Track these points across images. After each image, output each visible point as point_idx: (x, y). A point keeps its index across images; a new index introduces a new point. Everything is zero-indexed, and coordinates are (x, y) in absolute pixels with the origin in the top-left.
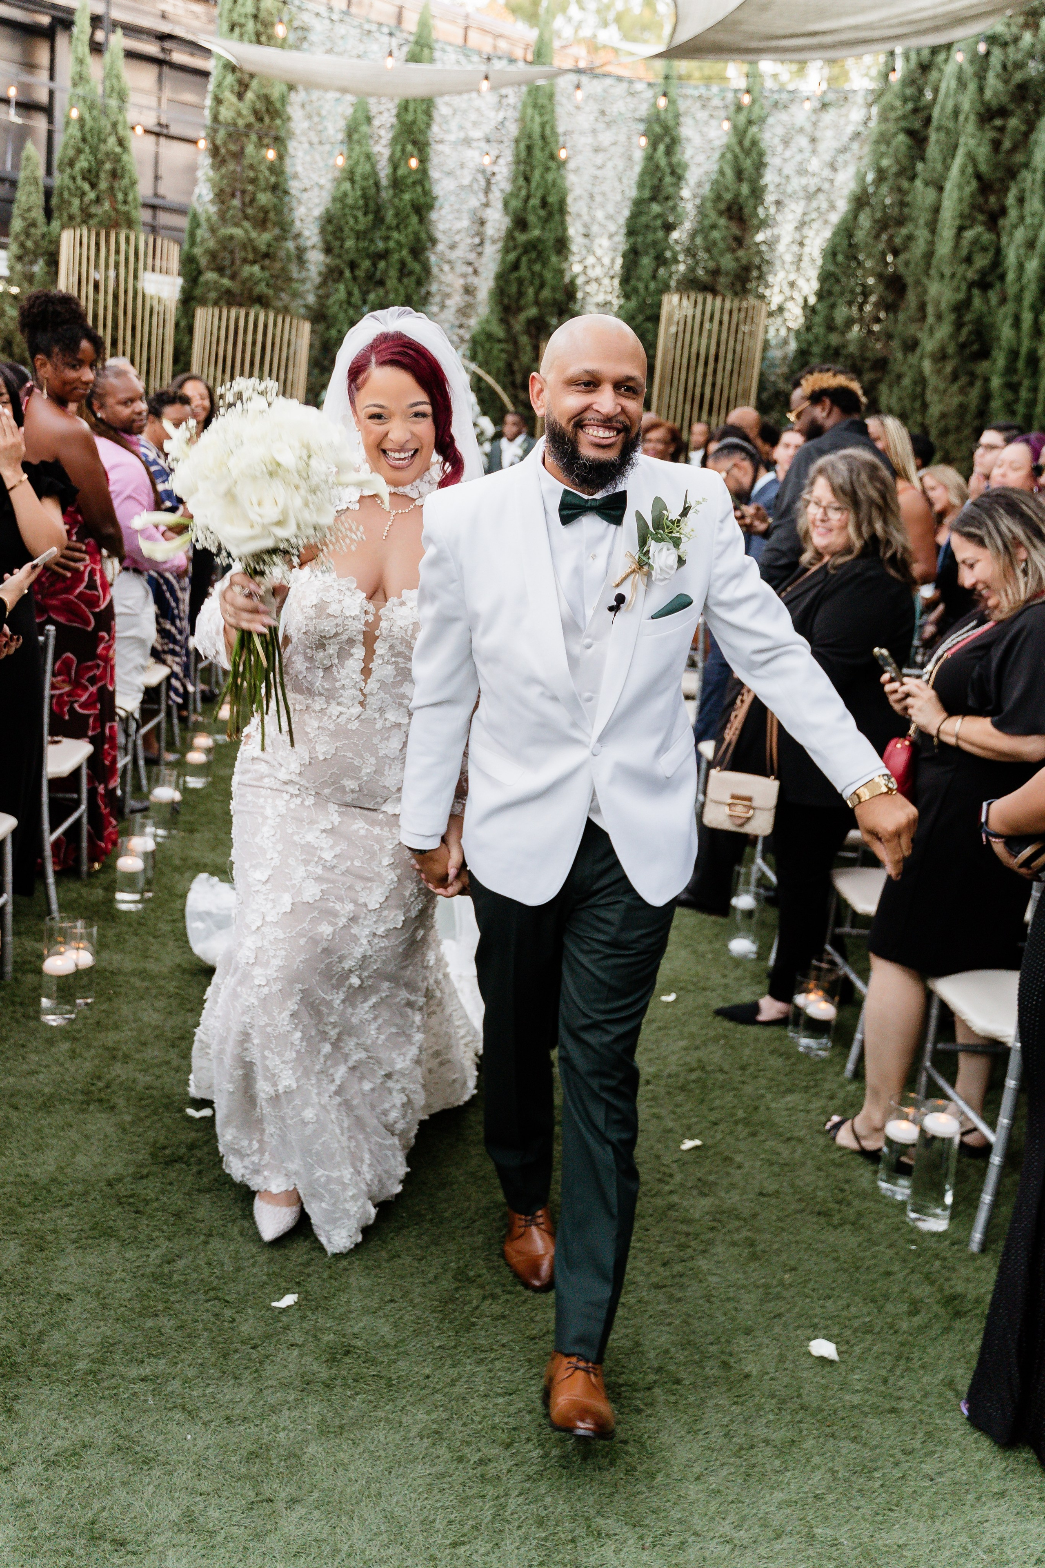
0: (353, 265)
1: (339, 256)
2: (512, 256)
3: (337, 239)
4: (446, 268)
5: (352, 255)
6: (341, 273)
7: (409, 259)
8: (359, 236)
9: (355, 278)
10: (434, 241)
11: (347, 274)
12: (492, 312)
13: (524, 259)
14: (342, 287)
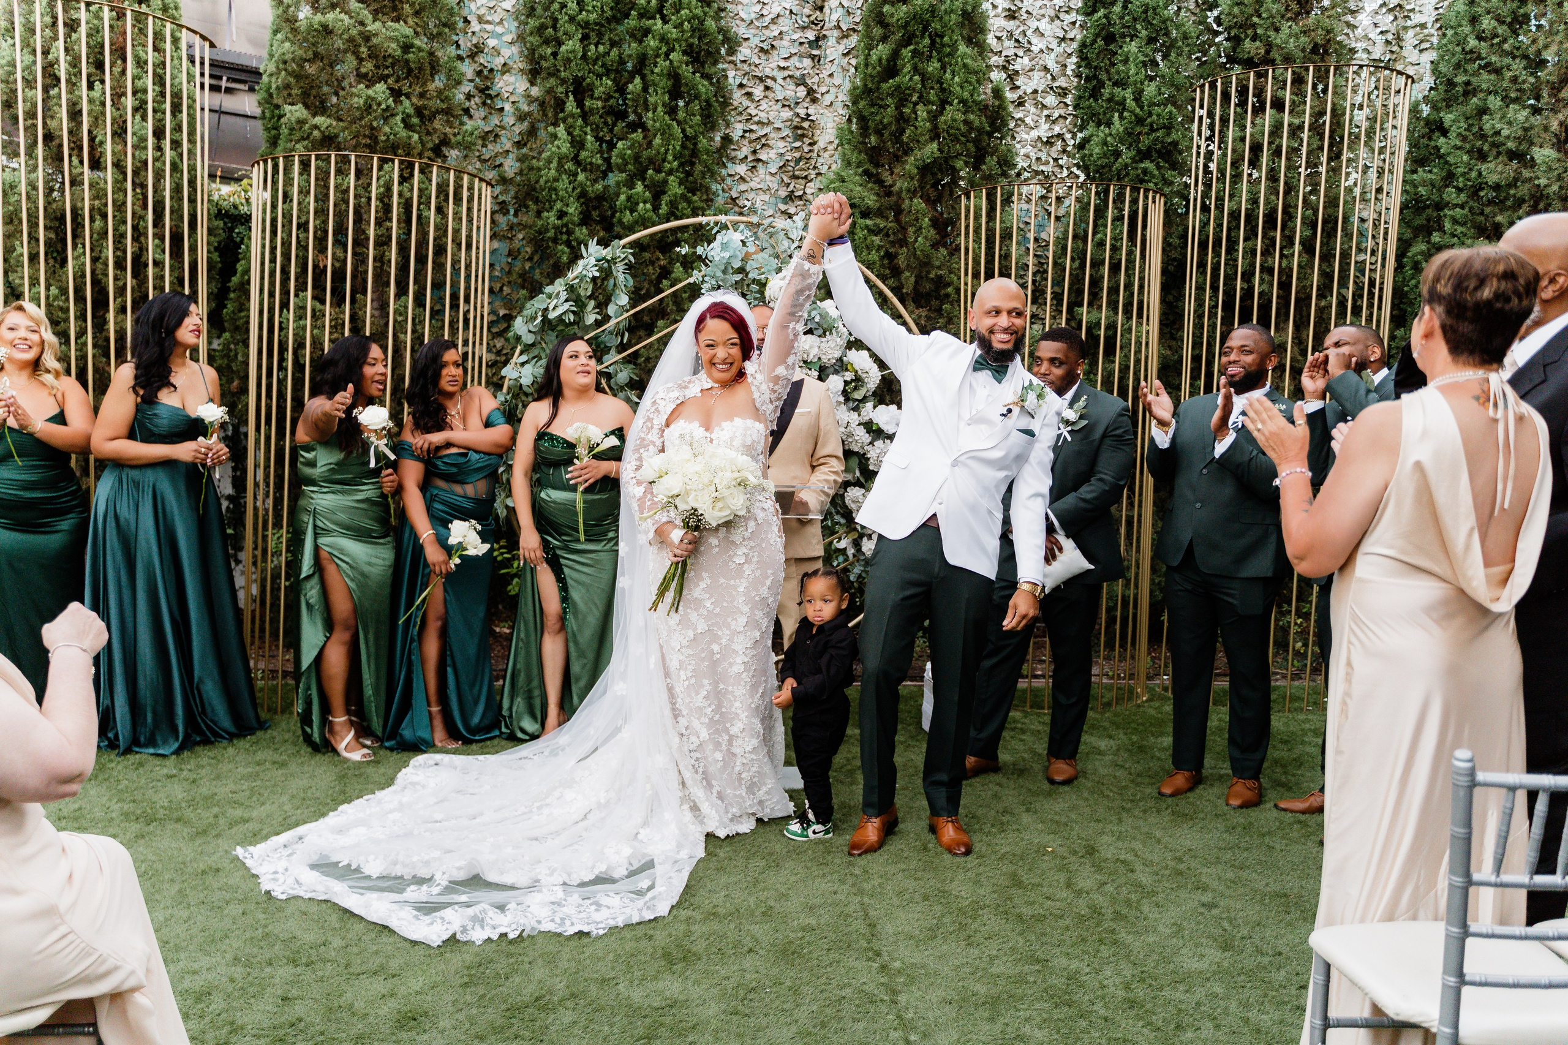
0: (580, 90)
1: (554, 73)
2: (882, 50)
3: (547, 42)
4: (758, 92)
5: (576, 69)
6: (560, 105)
7: (686, 71)
8: (589, 33)
9: (585, 116)
10: (732, 43)
11: (571, 105)
12: (848, 163)
13: (906, 53)
14: (561, 131)
